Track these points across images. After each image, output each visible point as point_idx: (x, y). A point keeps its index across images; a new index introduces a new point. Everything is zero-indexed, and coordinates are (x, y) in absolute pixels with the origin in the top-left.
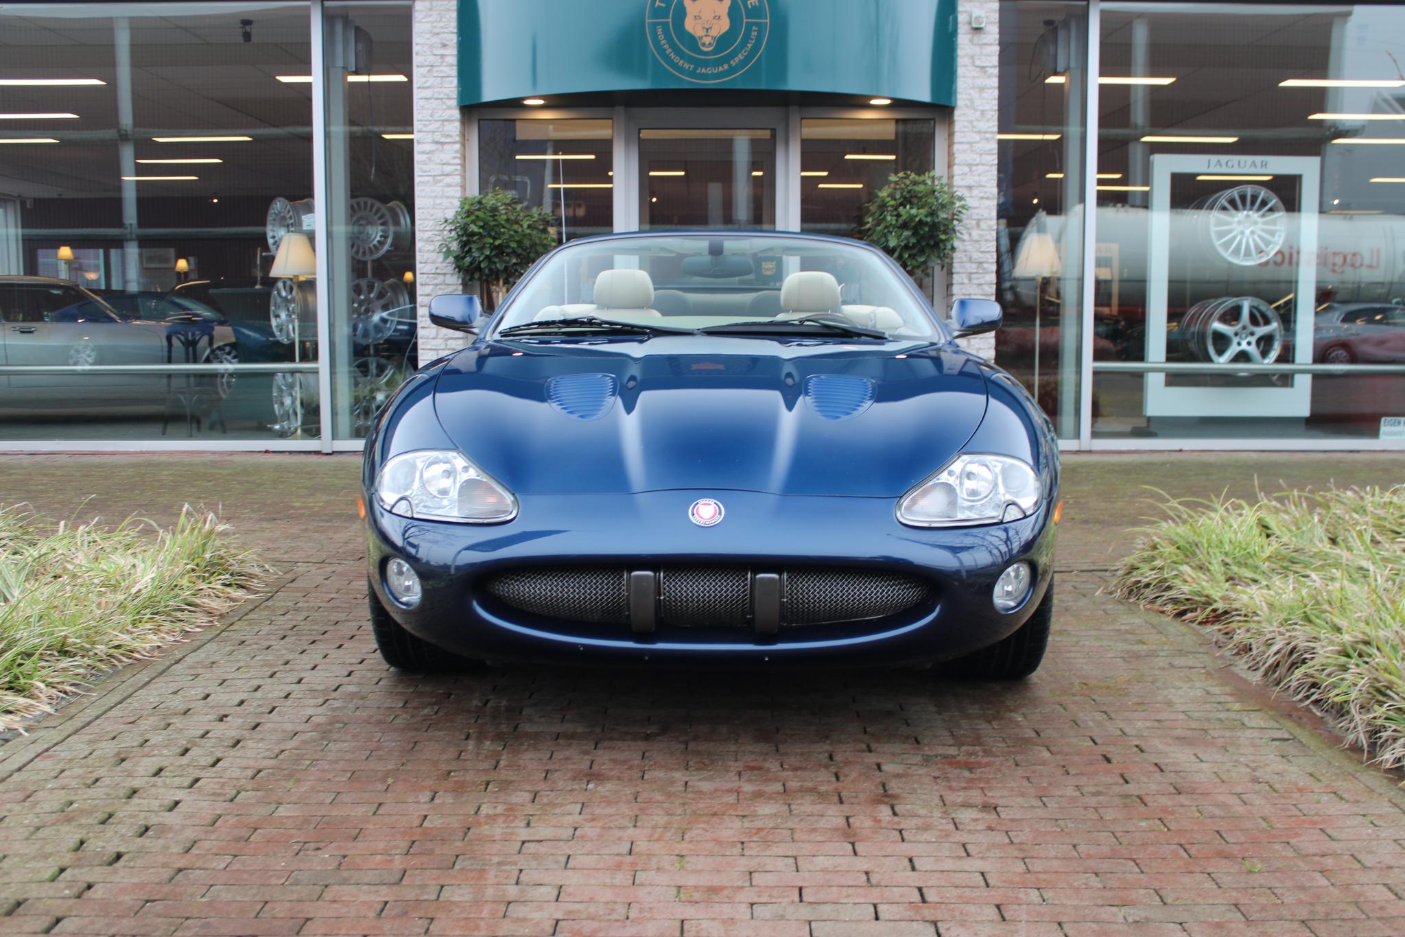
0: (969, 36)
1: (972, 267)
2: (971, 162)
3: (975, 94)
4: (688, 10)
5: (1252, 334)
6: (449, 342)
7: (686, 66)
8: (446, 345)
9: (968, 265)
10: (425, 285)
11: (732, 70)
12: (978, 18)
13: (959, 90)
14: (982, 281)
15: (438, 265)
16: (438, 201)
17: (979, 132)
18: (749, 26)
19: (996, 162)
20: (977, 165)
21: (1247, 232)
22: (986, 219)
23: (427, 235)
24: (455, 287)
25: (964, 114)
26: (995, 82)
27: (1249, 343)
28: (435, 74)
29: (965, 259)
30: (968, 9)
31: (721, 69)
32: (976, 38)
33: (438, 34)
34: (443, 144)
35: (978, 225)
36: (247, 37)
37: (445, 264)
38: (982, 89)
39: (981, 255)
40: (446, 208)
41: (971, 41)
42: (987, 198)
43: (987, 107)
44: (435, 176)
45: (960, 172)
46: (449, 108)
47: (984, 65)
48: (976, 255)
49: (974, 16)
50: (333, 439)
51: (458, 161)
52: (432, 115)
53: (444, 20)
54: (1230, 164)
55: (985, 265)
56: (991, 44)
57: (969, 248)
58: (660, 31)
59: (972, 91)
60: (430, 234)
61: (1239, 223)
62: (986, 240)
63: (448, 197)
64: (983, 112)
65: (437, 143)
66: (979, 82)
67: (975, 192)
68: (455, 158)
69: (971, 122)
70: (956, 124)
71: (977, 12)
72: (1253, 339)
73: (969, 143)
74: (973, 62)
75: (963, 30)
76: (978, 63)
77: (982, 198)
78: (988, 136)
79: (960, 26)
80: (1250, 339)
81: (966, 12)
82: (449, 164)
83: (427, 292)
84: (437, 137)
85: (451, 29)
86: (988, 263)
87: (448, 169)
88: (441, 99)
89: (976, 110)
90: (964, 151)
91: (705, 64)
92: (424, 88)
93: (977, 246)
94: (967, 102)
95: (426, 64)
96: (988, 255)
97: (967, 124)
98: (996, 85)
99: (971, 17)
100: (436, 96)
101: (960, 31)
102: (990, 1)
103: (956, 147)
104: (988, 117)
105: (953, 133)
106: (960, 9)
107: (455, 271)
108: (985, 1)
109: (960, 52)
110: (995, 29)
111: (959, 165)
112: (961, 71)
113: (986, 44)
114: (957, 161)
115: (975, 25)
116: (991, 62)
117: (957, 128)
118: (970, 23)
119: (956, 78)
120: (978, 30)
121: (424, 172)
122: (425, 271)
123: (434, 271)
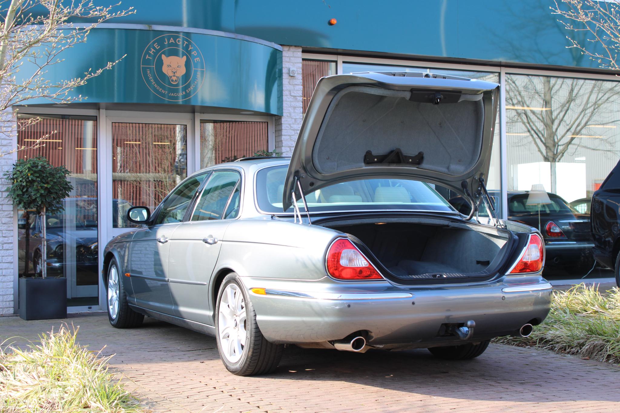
0: (288, 80)
2: (290, 145)
3: (291, 110)
6: (5, 245)
8: (3, 247)
12: (293, 71)
13: (284, 108)
17: (294, 130)
25: (287, 121)
26: (301, 104)
30: (287, 66)
32: (291, 81)
38: (295, 108)
41: (289, 83)
43: (297, 117)
47: (296, 95)
49: (291, 70)
56: (299, 85)
59: (290, 109)
66: (293, 104)
69: (290, 125)
70: (283, 125)
71: (292, 68)
73: (289, 135)
74: (290, 94)
75: (285, 76)
76: (292, 94)
79: (284, 75)
81: (286, 68)
87: (4, 142)
89: (292, 118)
94: (288, 114)
97: (288, 125)
98: (302, 106)
99: (289, 70)
101: (284, 77)
102: (298, 63)
103: (283, 138)
104: (298, 122)
105: (281, 130)
106: (284, 66)
107: (9, 203)
108: (295, 63)
109: (284, 88)
110: (300, 77)
111: (285, 146)
112: (285, 98)
113: (297, 85)
114: (283, 145)
115: (291, 75)
116: (298, 94)
117: (283, 128)
118: (289, 73)
119: (282, 101)
120: (292, 77)
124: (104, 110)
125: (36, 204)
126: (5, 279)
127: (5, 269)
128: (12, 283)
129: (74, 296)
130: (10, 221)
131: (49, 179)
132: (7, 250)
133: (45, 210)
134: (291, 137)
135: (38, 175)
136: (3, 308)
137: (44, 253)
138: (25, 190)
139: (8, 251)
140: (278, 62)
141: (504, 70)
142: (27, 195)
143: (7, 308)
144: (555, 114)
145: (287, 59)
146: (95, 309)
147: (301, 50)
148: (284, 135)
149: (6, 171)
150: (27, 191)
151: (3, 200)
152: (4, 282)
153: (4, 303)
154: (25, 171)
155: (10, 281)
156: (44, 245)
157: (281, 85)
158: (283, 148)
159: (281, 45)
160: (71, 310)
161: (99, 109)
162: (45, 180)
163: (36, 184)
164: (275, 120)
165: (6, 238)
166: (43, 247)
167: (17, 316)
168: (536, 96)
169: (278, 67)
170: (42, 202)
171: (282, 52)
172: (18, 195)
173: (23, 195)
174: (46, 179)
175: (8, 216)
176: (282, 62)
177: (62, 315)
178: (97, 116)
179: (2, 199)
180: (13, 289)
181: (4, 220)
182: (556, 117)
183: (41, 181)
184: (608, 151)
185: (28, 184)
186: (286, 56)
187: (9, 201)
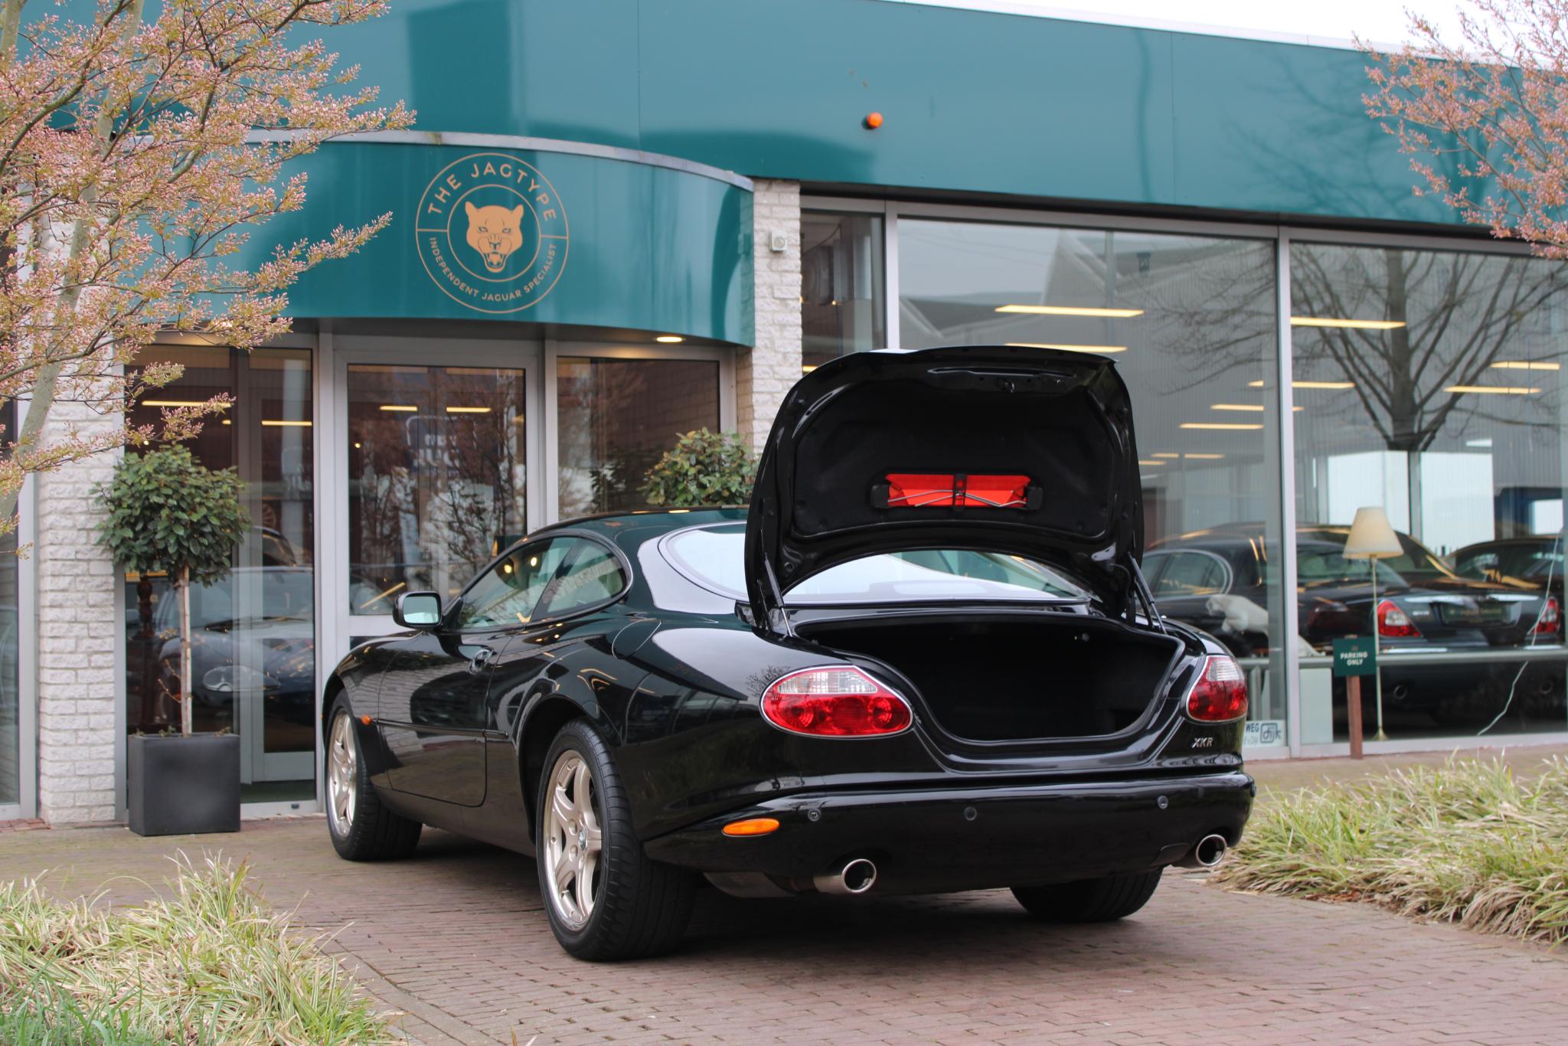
0: (768, 260)
3: (778, 334)
4: (470, 220)
6: (95, 657)
7: (469, 290)
8: (90, 661)
10: (58, 576)
11: (525, 299)
12: (778, 239)
13: (757, 327)
15: (78, 547)
17: (781, 380)
18: (546, 243)
23: (62, 505)
24: (104, 579)
25: (763, 357)
26: (798, 319)
30: (765, 227)
31: (512, 296)
32: (776, 264)
37: (89, 547)
38: (783, 326)
41: (769, 267)
43: (789, 349)
45: (760, 430)
47: (785, 296)
49: (774, 236)
56: (793, 272)
58: (434, 244)
59: (772, 329)
60: (68, 503)
64: (785, 355)
66: (779, 317)
69: (771, 367)
70: (755, 368)
71: (777, 233)
74: (773, 293)
75: (760, 252)
76: (778, 294)
79: (756, 247)
81: (763, 231)
83: (62, 587)
89: (776, 352)
90: (765, 403)
94: (767, 342)
97: (767, 369)
98: (800, 321)
99: (770, 237)
101: (756, 254)
102: (790, 219)
103: (756, 398)
104: (792, 360)
105: (749, 380)
106: (756, 226)
107: (104, 556)
108: (785, 219)
109: (757, 281)
110: (796, 253)
111: (759, 419)
112: (758, 303)
113: (787, 271)
114: (756, 415)
115: (774, 249)
116: (792, 293)
117: (755, 374)
118: (769, 245)
119: (753, 311)
120: (777, 253)
121: (61, 415)
122: (58, 557)
123: (72, 556)
124: (330, 336)
125: (165, 559)
126: (93, 737)
127: (95, 713)
128: (112, 747)
129: (259, 778)
130: (107, 600)
131: (198, 500)
132: (100, 668)
133: (187, 575)
134: (773, 397)
135: (170, 492)
136: (90, 807)
137: (186, 675)
138: (139, 527)
139: (103, 672)
140: (743, 217)
141: (1286, 233)
142: (144, 538)
143: (100, 806)
144: (1413, 338)
145: (765, 211)
146: (307, 807)
147: (797, 189)
148: (759, 393)
149: (97, 480)
150: (145, 529)
151: (92, 550)
152: (93, 745)
153: (94, 795)
154: (140, 482)
155: (107, 744)
156: (186, 658)
157: (749, 273)
158: (755, 423)
159: (751, 178)
160: (249, 811)
161: (317, 333)
162: (189, 504)
163: (164, 513)
164: (737, 355)
165: (99, 641)
166: (183, 662)
167: (123, 826)
168: (1369, 294)
169: (742, 227)
170: (180, 556)
171: (751, 193)
172: (124, 540)
173: (136, 539)
174: (189, 500)
175: (103, 588)
176: (751, 218)
177: (229, 823)
178: (311, 350)
180: (112, 762)
181: (94, 597)
182: (1417, 345)
183: (179, 508)
184: (1544, 425)
185: (148, 513)
186: (761, 204)
187: (103, 552)
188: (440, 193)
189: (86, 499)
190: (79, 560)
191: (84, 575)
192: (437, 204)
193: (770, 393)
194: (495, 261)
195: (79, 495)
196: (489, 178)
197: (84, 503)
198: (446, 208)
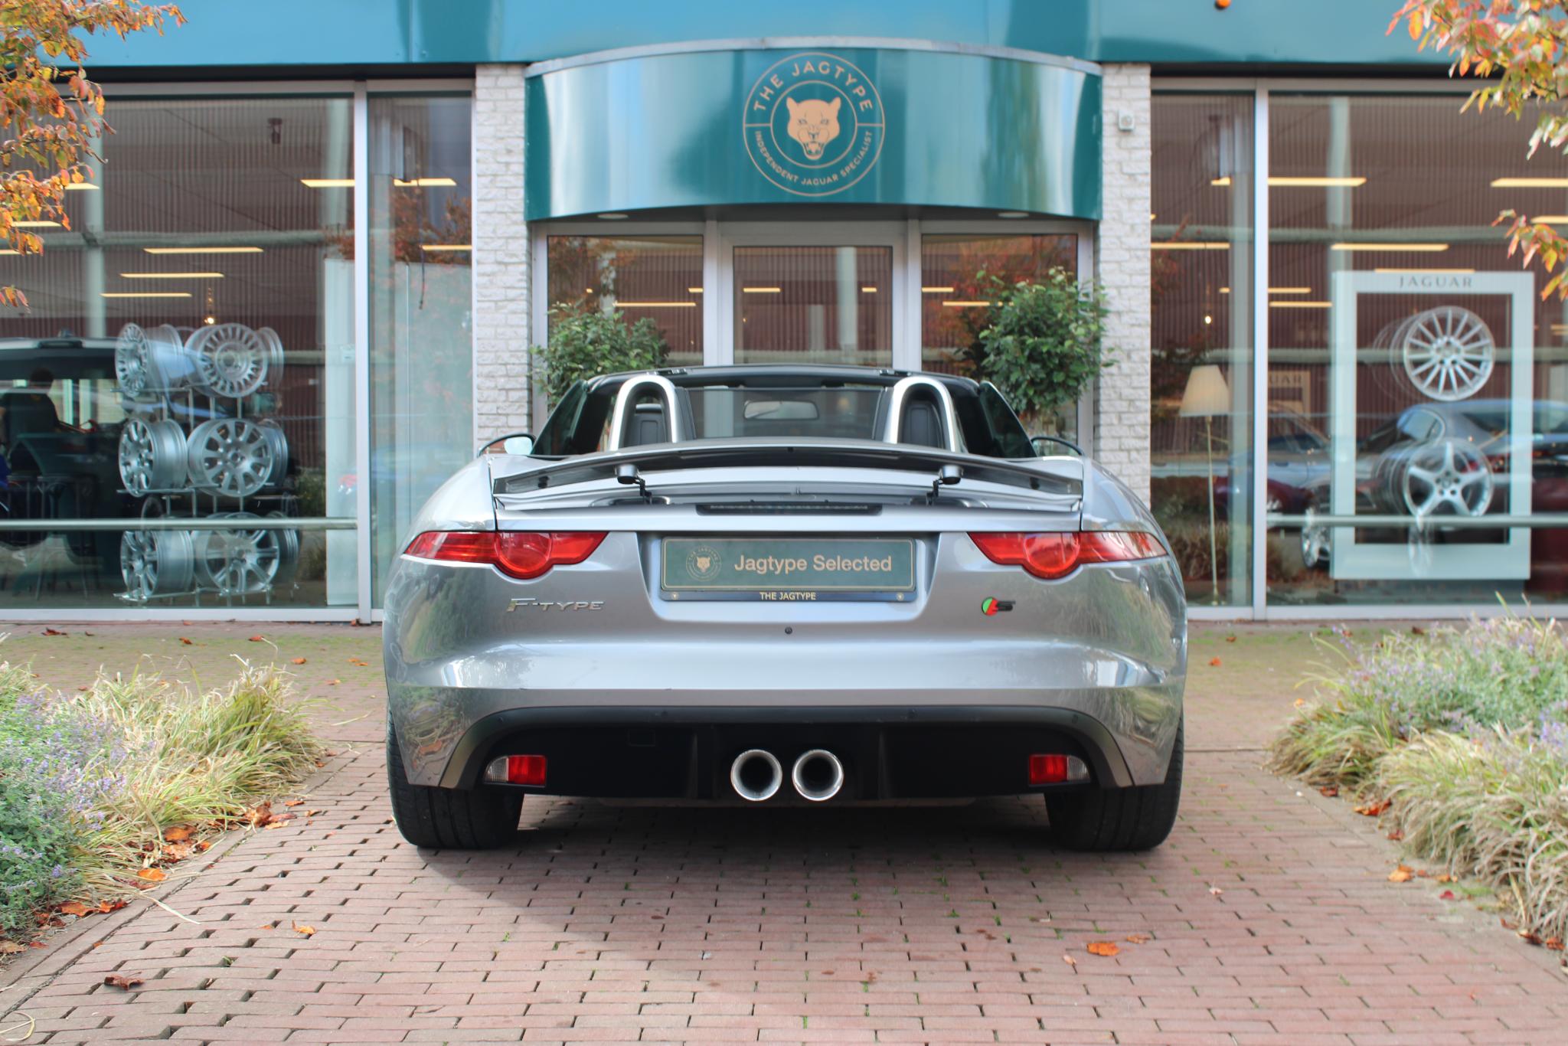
0: (1117, 139)
1: (1123, 406)
3: (1124, 206)
4: (791, 113)
5: (1457, 481)
7: (790, 177)
9: (1118, 403)
11: (843, 181)
12: (1126, 118)
13: (1104, 201)
14: (1135, 422)
15: (500, 404)
16: (500, 330)
17: (1129, 250)
18: (861, 131)
19: (1149, 283)
20: (1126, 287)
21: (1448, 362)
22: (1138, 350)
23: (486, 370)
25: (1111, 229)
26: (1147, 192)
27: (1453, 492)
28: (499, 184)
29: (1113, 396)
30: (1115, 108)
31: (829, 180)
32: (1124, 142)
33: (502, 139)
34: (506, 264)
35: (1129, 357)
36: (276, 137)
38: (1131, 200)
39: (1132, 391)
40: (510, 339)
41: (1119, 145)
42: (1139, 325)
43: (1137, 221)
44: (496, 302)
46: (515, 223)
47: (1133, 172)
48: (1127, 392)
49: (1121, 116)
50: (372, 607)
51: (524, 284)
52: (494, 232)
53: (510, 122)
54: (1426, 282)
55: (1138, 403)
56: (1141, 148)
57: (1119, 383)
58: (759, 136)
59: (1119, 203)
60: (491, 368)
61: (1438, 350)
62: (1139, 374)
63: (512, 326)
64: (1133, 227)
65: (499, 263)
66: (1128, 192)
67: (1125, 318)
68: (521, 280)
69: (1119, 238)
70: (1102, 239)
71: (1124, 112)
72: (1458, 488)
73: (1117, 262)
74: (1121, 169)
75: (1108, 131)
76: (1126, 169)
77: (1133, 325)
78: (1139, 253)
79: (1104, 127)
80: (1454, 487)
81: (1112, 111)
82: (513, 288)
84: (501, 257)
85: (518, 133)
86: (1140, 400)
87: (512, 294)
88: (505, 213)
89: (1124, 224)
91: (810, 174)
92: (485, 200)
93: (1128, 381)
94: (1114, 215)
95: (489, 172)
96: (1141, 392)
97: (1114, 240)
98: (1149, 194)
99: (1118, 117)
100: (499, 209)
101: (1104, 133)
102: (1139, 99)
103: (1103, 267)
104: (1140, 231)
105: (1098, 251)
106: (1105, 108)
107: (519, 411)
108: (1134, 100)
109: (1105, 158)
110: (1147, 131)
111: (1107, 287)
112: (1106, 179)
113: (1136, 148)
114: (1104, 283)
115: (1122, 127)
116: (1141, 169)
117: (1102, 245)
118: (1116, 124)
119: (1101, 186)
120: (1126, 132)
121: (485, 296)
122: (484, 411)
123: (494, 412)
124: (713, 221)
134: (1120, 266)
140: (1096, 101)
145: (1115, 93)
147: (1147, 70)
148: (1106, 262)
151: (510, 406)
157: (1097, 151)
159: (1100, 63)
164: (1089, 228)
171: (1101, 78)
176: (1102, 100)
179: (507, 404)
186: (1110, 87)
187: (519, 407)
188: (764, 92)
189: (505, 364)
190: (500, 414)
191: (503, 427)
192: (763, 102)
193: (1119, 262)
194: (814, 150)
195: (500, 361)
196: (810, 76)
197: (503, 368)
198: (769, 105)
